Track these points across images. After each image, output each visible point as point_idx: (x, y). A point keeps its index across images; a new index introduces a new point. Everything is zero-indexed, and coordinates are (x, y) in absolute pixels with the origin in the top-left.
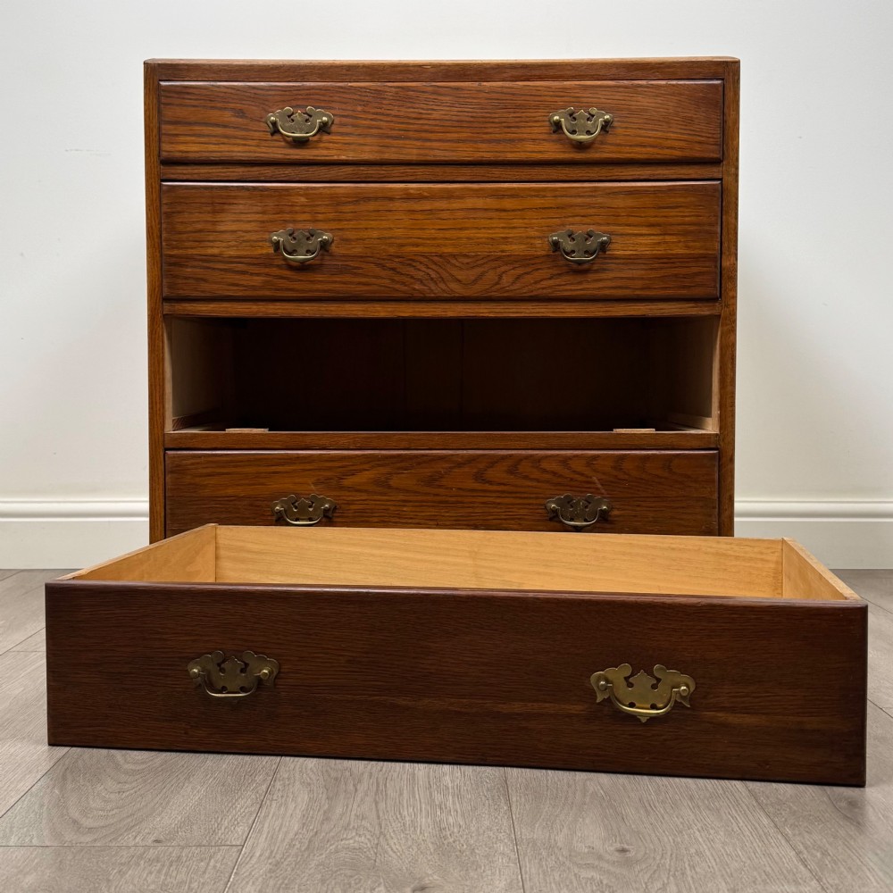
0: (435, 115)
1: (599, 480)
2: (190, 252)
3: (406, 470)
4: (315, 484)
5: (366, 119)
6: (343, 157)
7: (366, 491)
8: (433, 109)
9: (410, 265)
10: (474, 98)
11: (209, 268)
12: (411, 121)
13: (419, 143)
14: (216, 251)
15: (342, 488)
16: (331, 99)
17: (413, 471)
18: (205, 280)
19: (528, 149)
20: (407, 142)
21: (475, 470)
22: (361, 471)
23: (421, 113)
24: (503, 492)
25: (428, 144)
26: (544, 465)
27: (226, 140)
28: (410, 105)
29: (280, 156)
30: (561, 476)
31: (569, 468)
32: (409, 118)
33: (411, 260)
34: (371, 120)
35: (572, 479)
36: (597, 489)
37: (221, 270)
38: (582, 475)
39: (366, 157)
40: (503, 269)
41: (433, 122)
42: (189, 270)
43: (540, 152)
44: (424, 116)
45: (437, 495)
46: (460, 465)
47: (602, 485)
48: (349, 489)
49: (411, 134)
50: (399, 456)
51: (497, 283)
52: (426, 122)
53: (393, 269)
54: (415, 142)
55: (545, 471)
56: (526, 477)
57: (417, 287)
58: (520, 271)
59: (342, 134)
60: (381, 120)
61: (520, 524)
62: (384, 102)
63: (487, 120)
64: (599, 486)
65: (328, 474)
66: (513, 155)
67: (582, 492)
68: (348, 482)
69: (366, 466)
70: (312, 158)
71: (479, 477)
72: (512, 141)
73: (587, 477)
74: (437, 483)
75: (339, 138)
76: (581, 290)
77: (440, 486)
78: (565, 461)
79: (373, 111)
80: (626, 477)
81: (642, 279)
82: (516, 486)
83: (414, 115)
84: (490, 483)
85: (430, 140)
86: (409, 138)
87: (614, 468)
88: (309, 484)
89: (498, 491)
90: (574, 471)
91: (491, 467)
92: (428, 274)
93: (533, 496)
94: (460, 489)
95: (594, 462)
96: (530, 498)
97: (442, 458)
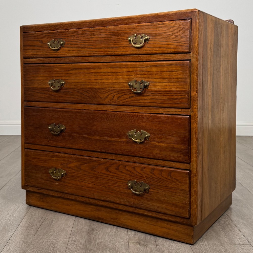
0: (94, 39)
1: (145, 176)
2: (30, 86)
3: (85, 164)
5: (74, 42)
6: (68, 55)
7: (74, 169)
8: (93, 37)
9: (86, 92)
10: (105, 32)
11: (34, 92)
12: (87, 42)
13: (89, 49)
14: (36, 86)
15: (68, 167)
16: (65, 36)
17: (87, 164)
18: (33, 96)
19: (122, 50)
20: (85, 49)
21: (106, 167)
22: (73, 162)
23: (89, 39)
24: (114, 176)
25: (91, 50)
26: (127, 168)
27: (38, 51)
28: (86, 36)
29: (51, 55)
30: (133, 173)
31: (136, 170)
32: (86, 41)
33: (87, 90)
34: (76, 42)
35: (136, 175)
36: (145, 180)
37: (37, 92)
38: (140, 173)
39: (74, 55)
40: (114, 94)
41: (93, 42)
42: (29, 92)
43: (125, 51)
44: (91, 40)
45: (94, 174)
46: (101, 164)
47: (146, 178)
48: (70, 168)
49: (86, 46)
50: (83, 158)
51: (112, 99)
52: (91, 42)
53: (82, 93)
54: (87, 49)
55: (127, 170)
56: (121, 172)
57: (88, 100)
58: (119, 95)
59: (68, 47)
60: (78, 42)
61: (119, 189)
62: (79, 36)
63: (109, 40)
64: (146, 179)
65: (64, 162)
66: (117, 52)
67: (140, 180)
68: (70, 165)
69: (74, 161)
70: (59, 55)
71: (107, 169)
72: (116, 47)
73: (141, 174)
74: (94, 170)
75: (67, 48)
76: (140, 103)
77: (95, 171)
78: (134, 168)
79: (76, 39)
80: (155, 177)
81: (161, 99)
82: (118, 175)
83: (87, 40)
84: (110, 172)
85: (92, 48)
86: (85, 48)
87: (151, 172)
88: (59, 165)
89: (113, 176)
90: (137, 172)
91: (111, 166)
92: (92, 95)
93: (124, 179)
94: (101, 173)
95: (144, 169)
96: (123, 180)
97: (96, 161)
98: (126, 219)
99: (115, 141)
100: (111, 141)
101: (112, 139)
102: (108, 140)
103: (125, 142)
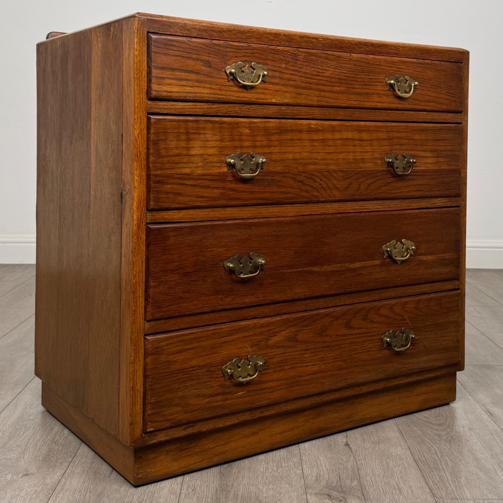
0: (327, 74)
1: (408, 317)
2: (169, 172)
3: (307, 327)
4: (251, 347)
5: (287, 74)
6: (274, 101)
7: (283, 347)
8: (325, 70)
9: (310, 178)
10: (347, 64)
11: (183, 184)
12: (314, 77)
13: (317, 93)
14: (187, 171)
15: (268, 347)
16: (267, 58)
17: (311, 327)
18: (180, 194)
19: (375, 100)
20: (311, 91)
21: (345, 321)
22: (279, 332)
23: (319, 72)
24: (359, 334)
25: (323, 94)
26: (382, 311)
27: (198, 84)
28: (312, 66)
29: (234, 98)
30: (389, 318)
31: (394, 312)
32: (312, 75)
33: (312, 174)
34: (291, 74)
35: (395, 319)
36: (407, 323)
37: (191, 185)
38: (400, 315)
39: (286, 101)
40: (361, 180)
41: (325, 79)
42: (169, 186)
43: (381, 102)
44: (321, 74)
45: (325, 342)
46: (337, 318)
47: (409, 320)
48: (272, 347)
49: (313, 86)
50: (303, 317)
51: (358, 190)
52: (322, 78)
53: (301, 181)
54: (315, 92)
55: (382, 316)
56: (372, 322)
57: (315, 194)
58: (370, 181)
59: (273, 84)
60: (296, 75)
61: (369, 354)
62: (298, 62)
63: (355, 79)
64: (408, 321)
65: (260, 338)
66: (368, 104)
67: (399, 327)
68: (272, 341)
69: (283, 328)
70: (254, 100)
71: (348, 326)
72: (367, 94)
73: (403, 316)
74: (325, 333)
75: (271, 86)
77: (326, 336)
78: (391, 308)
79: (292, 68)
80: (421, 313)
82: (367, 328)
83: (315, 73)
84: (353, 328)
85: (324, 91)
86: (311, 89)
87: (415, 308)
88: (247, 348)
89: (357, 334)
90: (396, 314)
91: (354, 317)
92: (321, 184)
93: (376, 333)
94: (337, 335)
95: (406, 306)
96: (374, 335)
97: (327, 315)
98: (367, 408)
99: (361, 268)
100: (354, 269)
101: (357, 265)
102: (350, 267)
103: (377, 265)
